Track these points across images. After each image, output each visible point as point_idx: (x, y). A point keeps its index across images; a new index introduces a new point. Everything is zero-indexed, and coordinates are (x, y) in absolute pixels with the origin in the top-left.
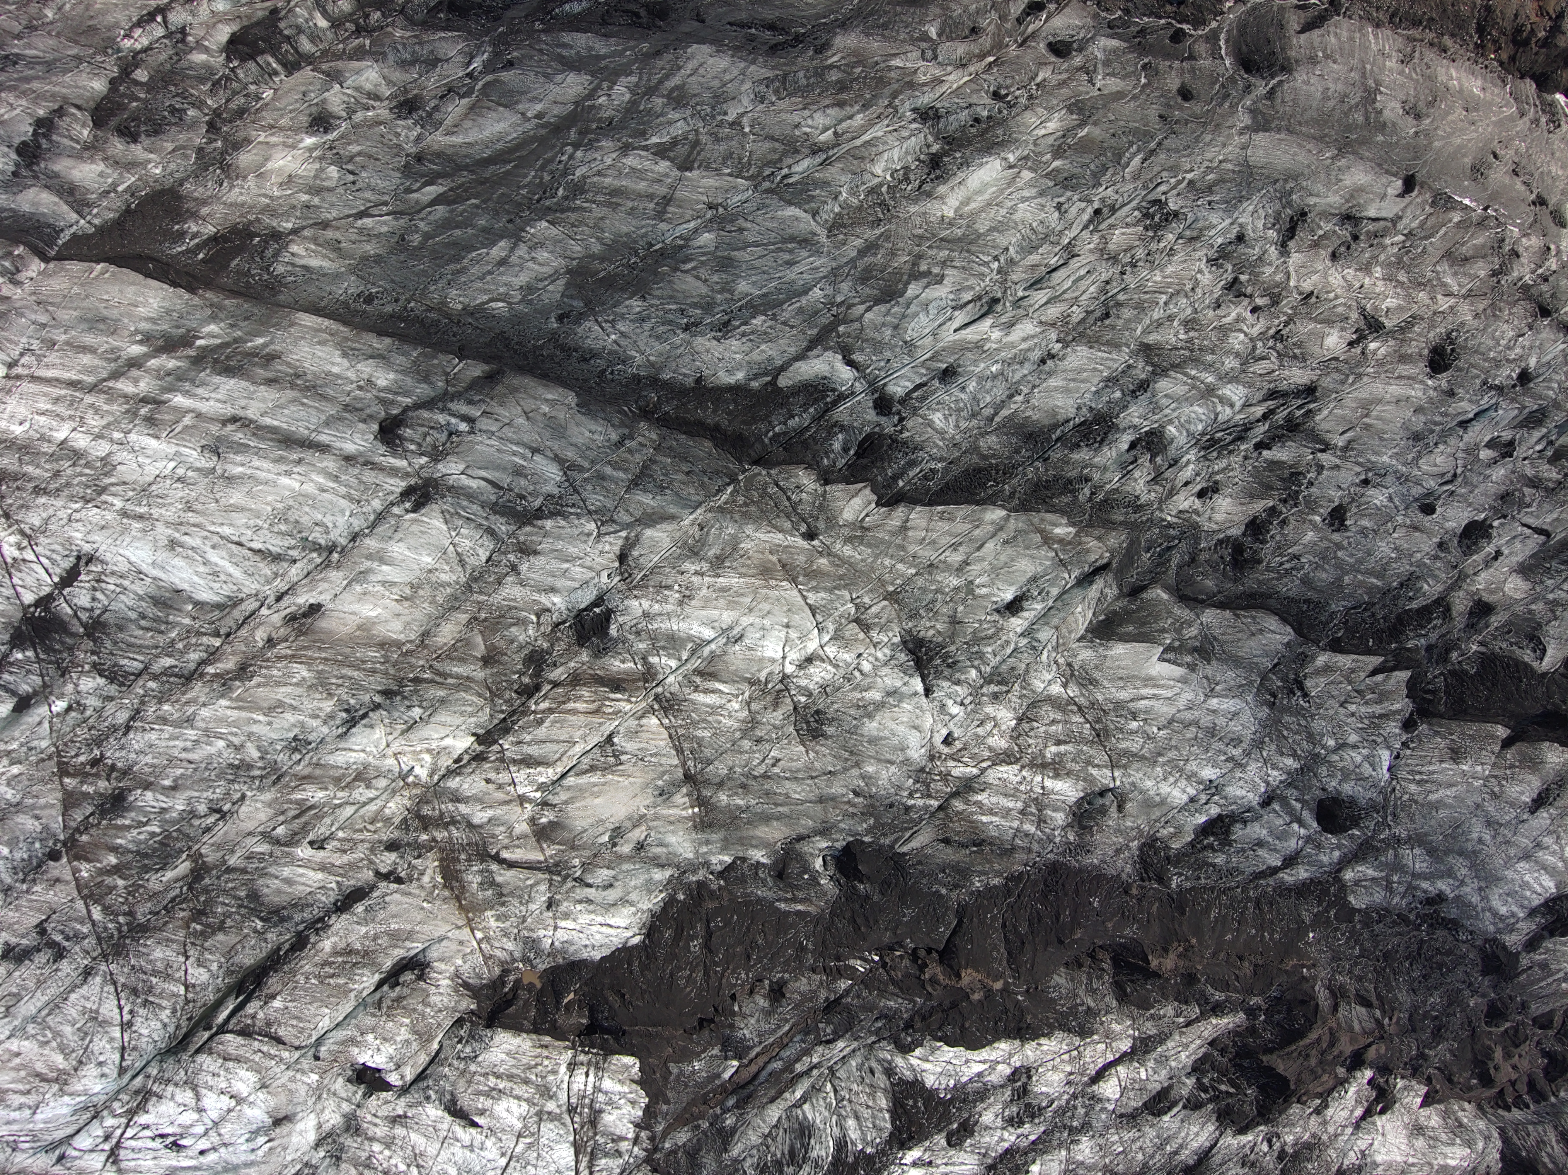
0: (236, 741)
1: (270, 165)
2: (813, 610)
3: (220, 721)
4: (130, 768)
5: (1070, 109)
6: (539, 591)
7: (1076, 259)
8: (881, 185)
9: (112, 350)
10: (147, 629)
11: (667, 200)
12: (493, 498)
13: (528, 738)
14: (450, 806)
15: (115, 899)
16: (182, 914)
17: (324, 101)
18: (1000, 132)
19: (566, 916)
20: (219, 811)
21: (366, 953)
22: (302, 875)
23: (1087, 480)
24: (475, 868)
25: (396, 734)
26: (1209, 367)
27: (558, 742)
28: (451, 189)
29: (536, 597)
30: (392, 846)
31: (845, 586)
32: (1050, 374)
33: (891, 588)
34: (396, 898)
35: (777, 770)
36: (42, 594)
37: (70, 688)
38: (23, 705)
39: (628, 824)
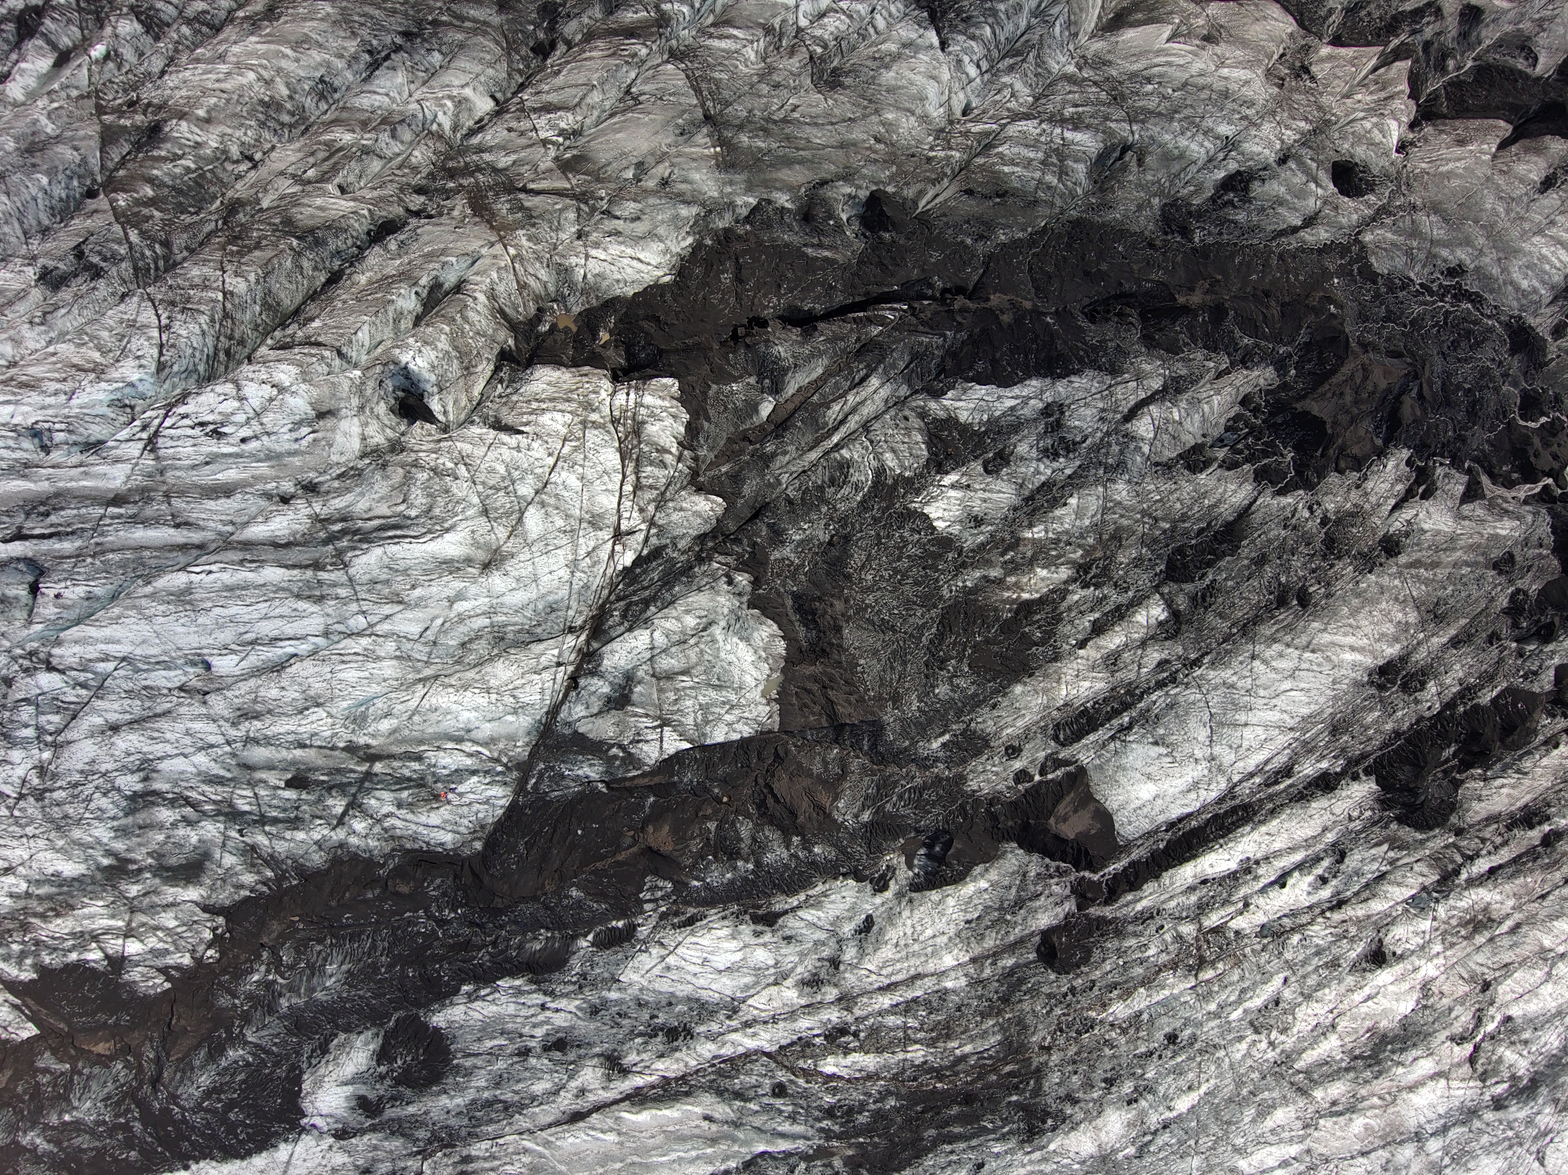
0: (266, 75)
3: (252, 55)
4: (166, 103)
13: (547, 88)
14: (475, 157)
15: (152, 228)
16: (218, 240)
19: (597, 245)
20: (250, 158)
21: (401, 274)
24: (503, 200)
25: (418, 83)
27: (577, 86)
30: (420, 191)
34: (427, 229)
35: (796, 115)
37: (108, 31)
38: (63, 60)
39: (651, 160)
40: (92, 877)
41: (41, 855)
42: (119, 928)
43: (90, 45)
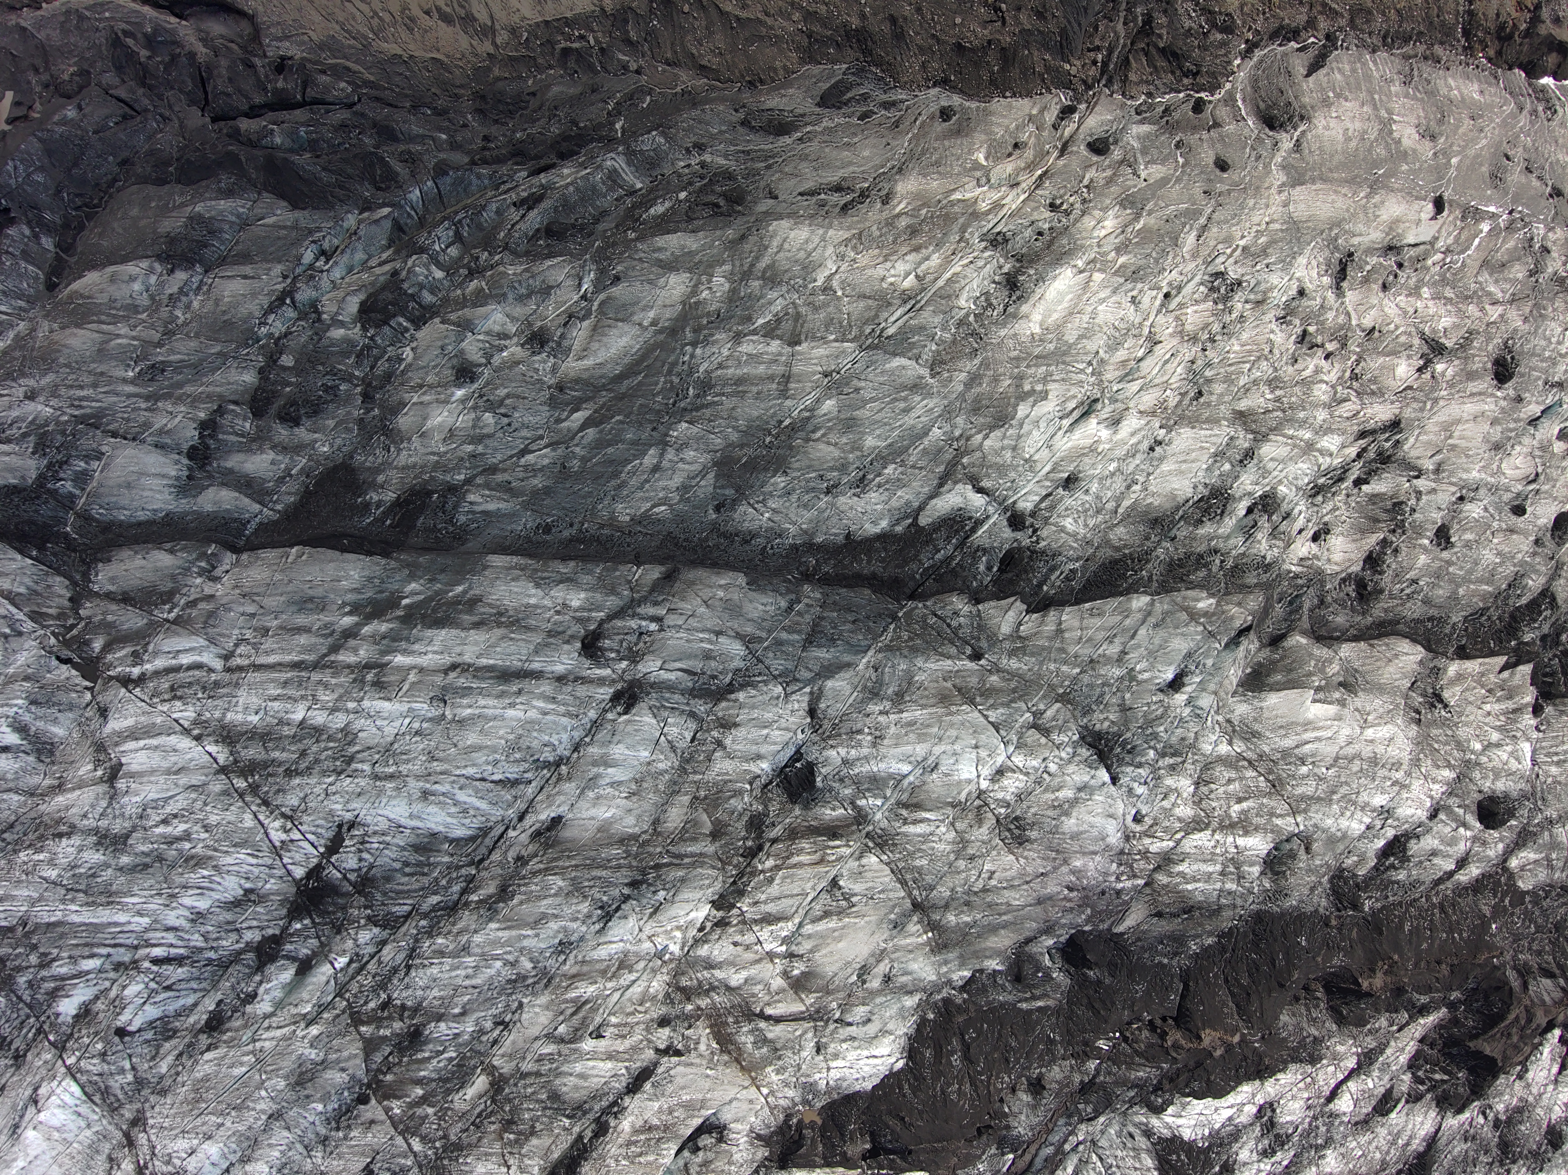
0: (510, 958)
1: (429, 424)
2: (996, 727)
3: (496, 943)
4: (420, 1004)
5: (1123, 204)
6: (747, 761)
7: (1159, 346)
8: (967, 315)
9: (326, 626)
10: (412, 875)
11: (787, 378)
12: (690, 684)
13: (763, 897)
14: (706, 974)
15: (430, 1127)
16: (493, 1127)
17: (462, 352)
18: (1065, 241)
19: (836, 1056)
20: (502, 1023)
21: (666, 1128)
22: (593, 1068)
23: (1216, 552)
24: (745, 1029)
25: (646, 919)
26: (1303, 424)
27: (791, 896)
28: (595, 412)
29: (746, 766)
30: (663, 1022)
31: (1020, 698)
32: (1161, 459)
33: (1061, 691)
34: (679, 1070)
35: (993, 882)
36: (311, 866)
37: (350, 943)
38: (305, 967)
39: (872, 960)
43: (330, 951)
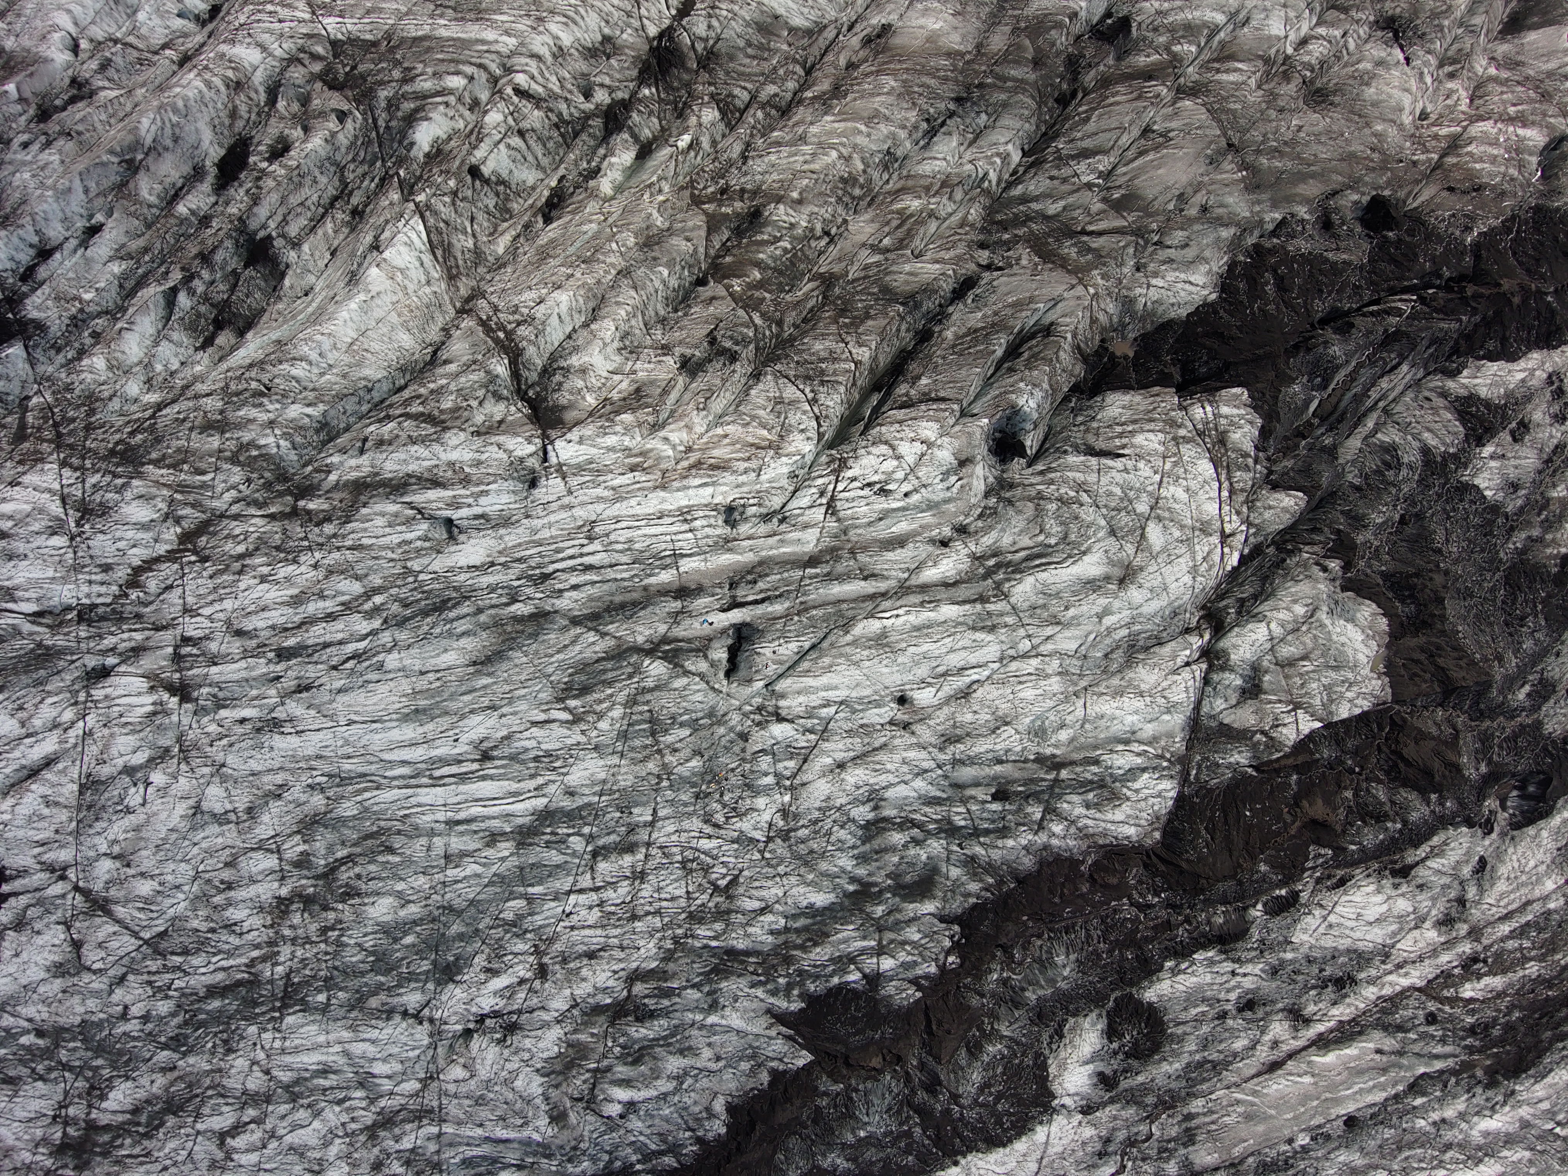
0: (845, 152)
3: (831, 133)
4: (759, 188)
10: (754, 57)
13: (1079, 135)
14: (1021, 208)
15: (768, 308)
16: (828, 315)
19: (1154, 274)
20: (828, 234)
21: (994, 325)
22: (921, 270)
24: (1067, 244)
25: (967, 145)
27: (1107, 130)
29: (1065, 3)
30: (982, 246)
34: (1002, 281)
35: (1302, 134)
36: (664, 26)
37: (693, 120)
38: (645, 152)
39: (1190, 190)
40: (841, 904)
41: (794, 891)
42: (872, 948)
43: (670, 136)
